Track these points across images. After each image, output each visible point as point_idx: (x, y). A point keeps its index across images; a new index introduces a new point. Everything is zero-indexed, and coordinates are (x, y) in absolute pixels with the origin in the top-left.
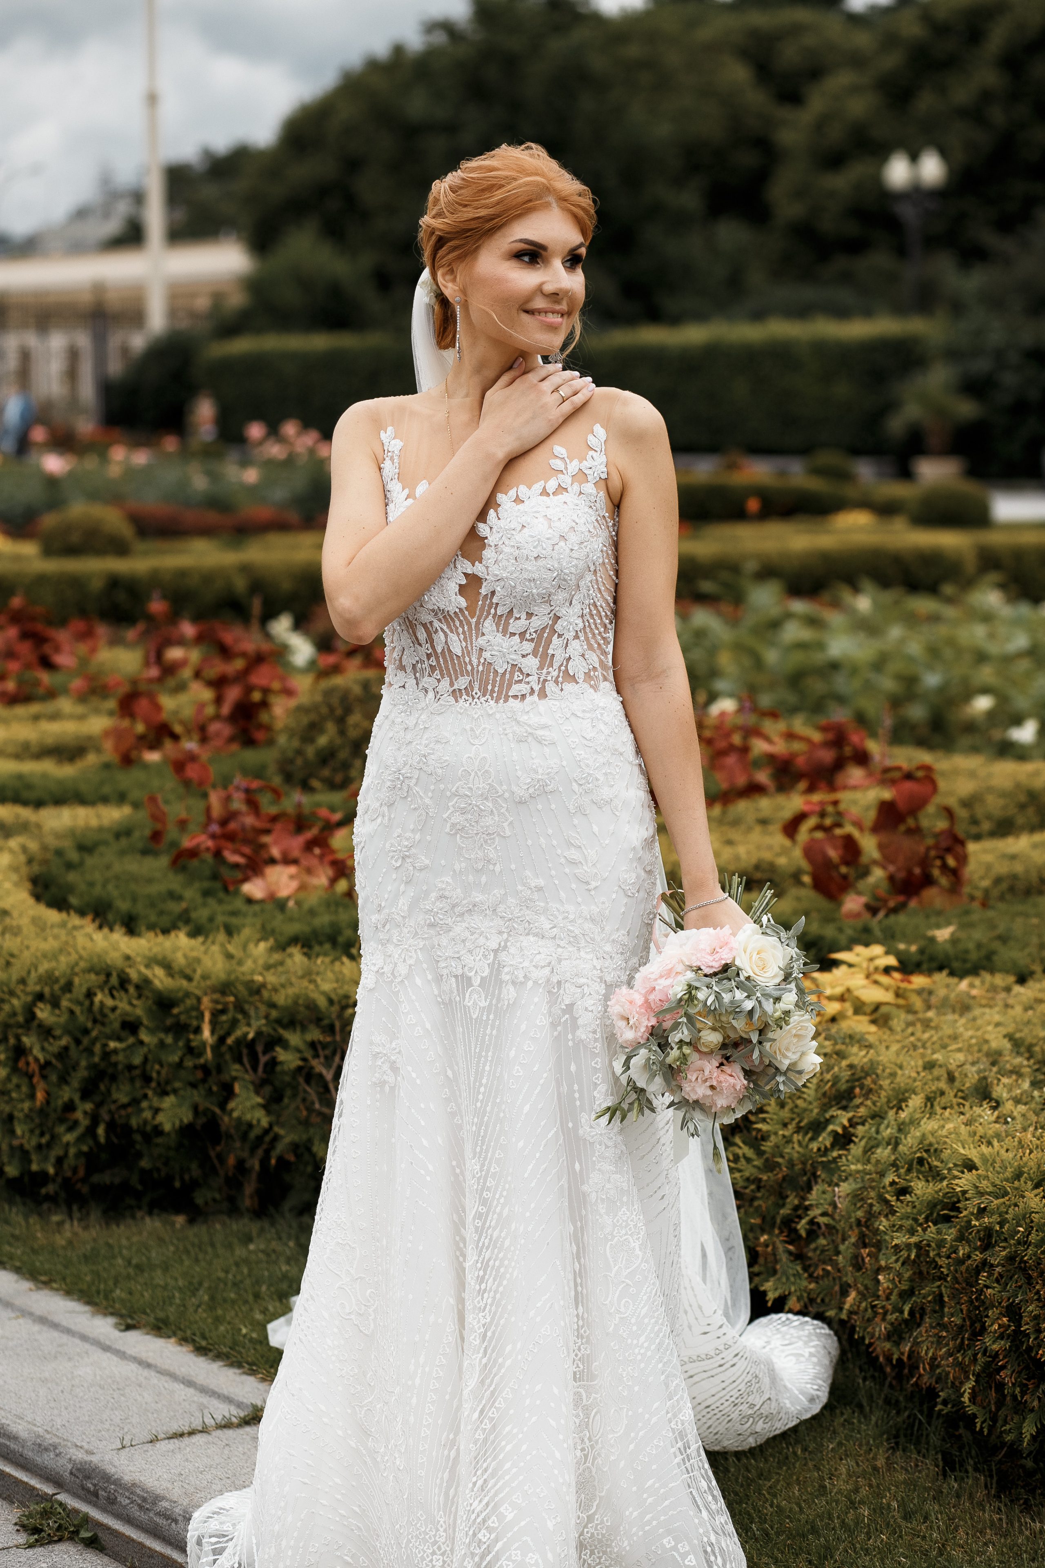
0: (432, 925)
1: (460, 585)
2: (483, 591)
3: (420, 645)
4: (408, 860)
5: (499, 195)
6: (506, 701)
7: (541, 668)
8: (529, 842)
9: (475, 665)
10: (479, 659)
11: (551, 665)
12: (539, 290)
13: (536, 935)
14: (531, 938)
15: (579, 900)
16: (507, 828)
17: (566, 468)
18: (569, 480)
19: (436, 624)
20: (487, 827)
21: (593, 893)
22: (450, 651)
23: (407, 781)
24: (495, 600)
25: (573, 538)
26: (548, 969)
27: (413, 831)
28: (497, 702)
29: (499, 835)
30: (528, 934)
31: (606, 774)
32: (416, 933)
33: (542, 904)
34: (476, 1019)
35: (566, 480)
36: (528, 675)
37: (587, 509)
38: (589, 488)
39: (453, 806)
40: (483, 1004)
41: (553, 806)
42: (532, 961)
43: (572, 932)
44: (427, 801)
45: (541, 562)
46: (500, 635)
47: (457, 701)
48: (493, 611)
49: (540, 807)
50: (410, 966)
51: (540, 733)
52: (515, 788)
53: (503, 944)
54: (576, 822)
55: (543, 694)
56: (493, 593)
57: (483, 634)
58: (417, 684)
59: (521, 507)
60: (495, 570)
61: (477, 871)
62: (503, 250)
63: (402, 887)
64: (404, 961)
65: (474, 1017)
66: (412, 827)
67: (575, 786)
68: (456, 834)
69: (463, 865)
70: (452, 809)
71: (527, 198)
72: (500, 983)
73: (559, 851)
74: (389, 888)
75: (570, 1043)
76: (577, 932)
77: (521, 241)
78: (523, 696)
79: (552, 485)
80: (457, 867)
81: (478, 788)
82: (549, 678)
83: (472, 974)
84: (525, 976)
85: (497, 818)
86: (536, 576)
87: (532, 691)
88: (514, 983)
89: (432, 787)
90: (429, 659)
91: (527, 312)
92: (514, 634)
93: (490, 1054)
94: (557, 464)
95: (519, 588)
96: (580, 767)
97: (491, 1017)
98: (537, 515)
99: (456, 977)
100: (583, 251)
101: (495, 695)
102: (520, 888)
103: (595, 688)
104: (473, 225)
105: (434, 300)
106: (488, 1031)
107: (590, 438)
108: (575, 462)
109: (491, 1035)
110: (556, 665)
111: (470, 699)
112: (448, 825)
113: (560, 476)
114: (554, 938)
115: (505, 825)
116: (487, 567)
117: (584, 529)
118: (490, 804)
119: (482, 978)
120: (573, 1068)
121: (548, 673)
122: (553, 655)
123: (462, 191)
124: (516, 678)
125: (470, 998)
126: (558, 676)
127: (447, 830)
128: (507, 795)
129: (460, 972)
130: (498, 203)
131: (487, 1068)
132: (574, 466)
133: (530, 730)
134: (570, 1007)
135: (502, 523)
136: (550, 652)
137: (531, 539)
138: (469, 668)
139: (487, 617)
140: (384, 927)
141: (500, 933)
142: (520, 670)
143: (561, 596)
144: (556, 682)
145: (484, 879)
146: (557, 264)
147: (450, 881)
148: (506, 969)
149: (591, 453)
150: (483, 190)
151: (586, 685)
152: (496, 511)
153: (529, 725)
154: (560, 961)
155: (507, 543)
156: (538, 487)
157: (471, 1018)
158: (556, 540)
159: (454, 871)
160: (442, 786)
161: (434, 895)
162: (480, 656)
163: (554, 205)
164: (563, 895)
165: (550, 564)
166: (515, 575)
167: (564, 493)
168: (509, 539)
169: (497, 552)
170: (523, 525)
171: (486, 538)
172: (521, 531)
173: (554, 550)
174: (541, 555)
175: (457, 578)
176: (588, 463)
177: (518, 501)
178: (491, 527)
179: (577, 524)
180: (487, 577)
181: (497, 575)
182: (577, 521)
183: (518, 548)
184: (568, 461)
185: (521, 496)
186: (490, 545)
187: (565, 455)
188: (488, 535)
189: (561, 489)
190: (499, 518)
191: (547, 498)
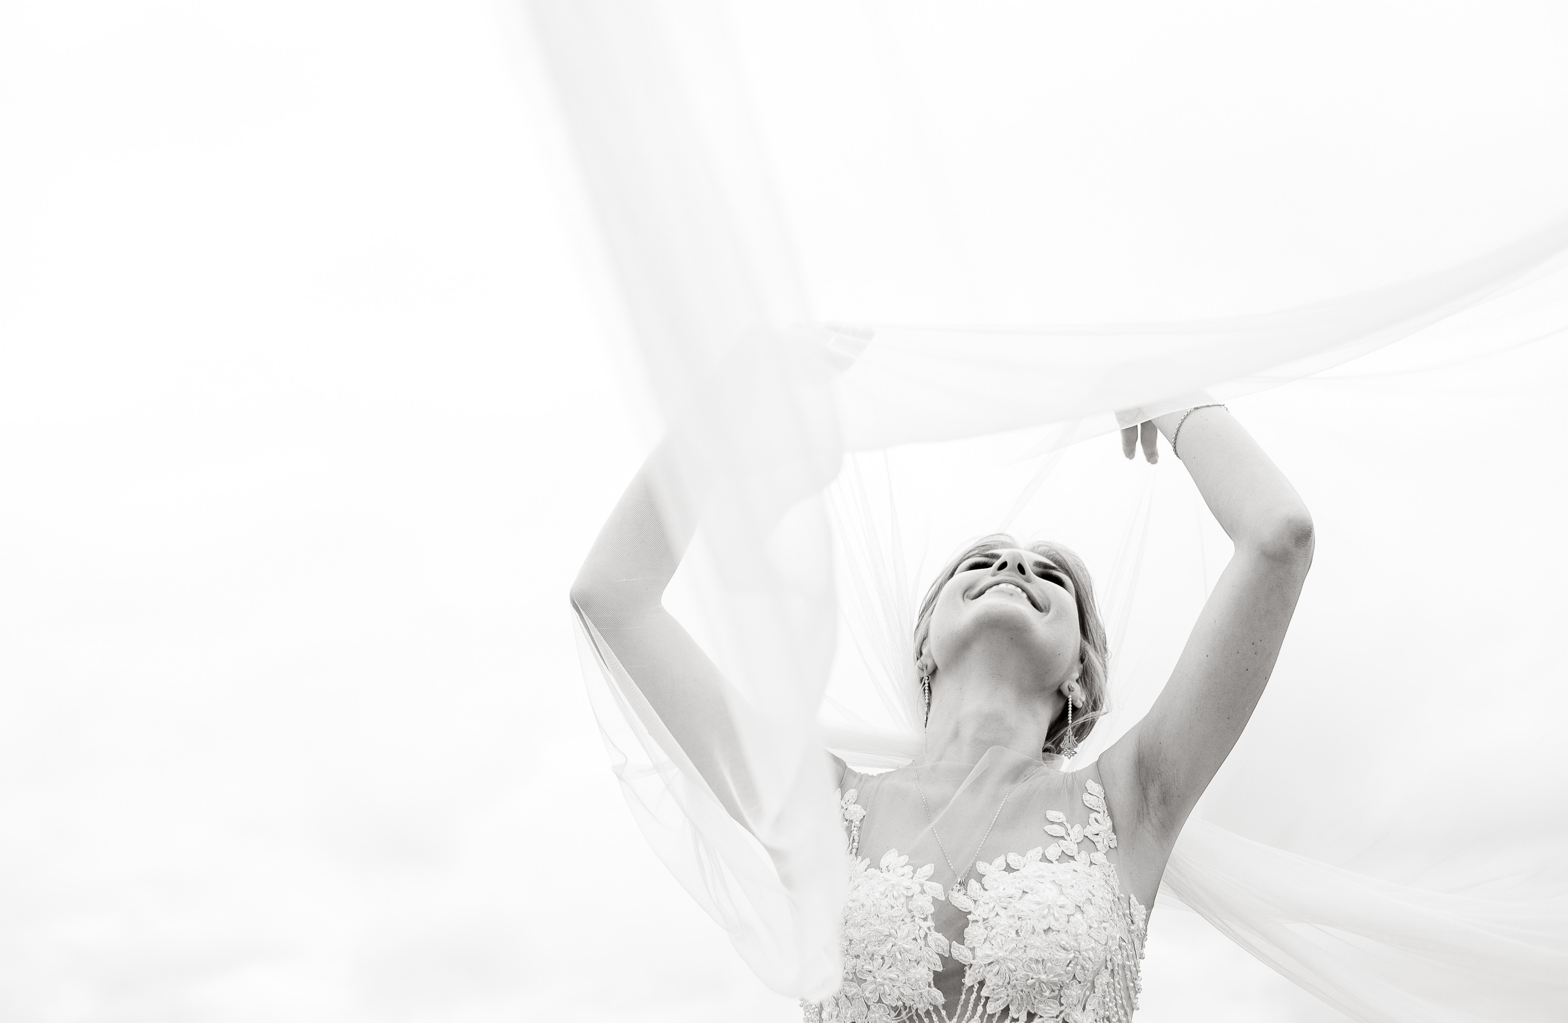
1: (935, 972)
2: (968, 981)
17: (1068, 834)
18: (1074, 847)
24: (984, 993)
25: (1091, 912)
35: (1070, 847)
38: (1099, 857)
45: (1052, 937)
48: (980, 1009)
56: (982, 984)
59: (1015, 873)
60: (984, 952)
79: (1053, 851)
86: (1046, 955)
94: (1056, 830)
95: (1020, 974)
98: (1042, 880)
107: (1086, 796)
108: (1078, 828)
113: (1062, 841)
116: (973, 949)
132: (1077, 832)
135: (991, 893)
137: (1036, 907)
139: (972, 1017)
143: (1074, 992)
149: (1094, 816)
152: (980, 881)
155: (1002, 912)
156: (1035, 853)
158: (1071, 909)
165: (1065, 939)
166: (1016, 955)
167: (1070, 861)
168: (1006, 908)
169: (986, 929)
170: (1024, 892)
171: (970, 913)
172: (1021, 898)
173: (1068, 922)
174: (1051, 927)
175: (929, 962)
176: (1094, 828)
177: (1009, 869)
178: (975, 901)
179: (1094, 896)
180: (972, 962)
181: (988, 956)
182: (1094, 892)
183: (1019, 918)
184: (1069, 826)
185: (1014, 864)
186: (975, 921)
187: (1064, 820)
188: (972, 908)
189: (1066, 857)
190: (985, 889)
191: (1050, 864)
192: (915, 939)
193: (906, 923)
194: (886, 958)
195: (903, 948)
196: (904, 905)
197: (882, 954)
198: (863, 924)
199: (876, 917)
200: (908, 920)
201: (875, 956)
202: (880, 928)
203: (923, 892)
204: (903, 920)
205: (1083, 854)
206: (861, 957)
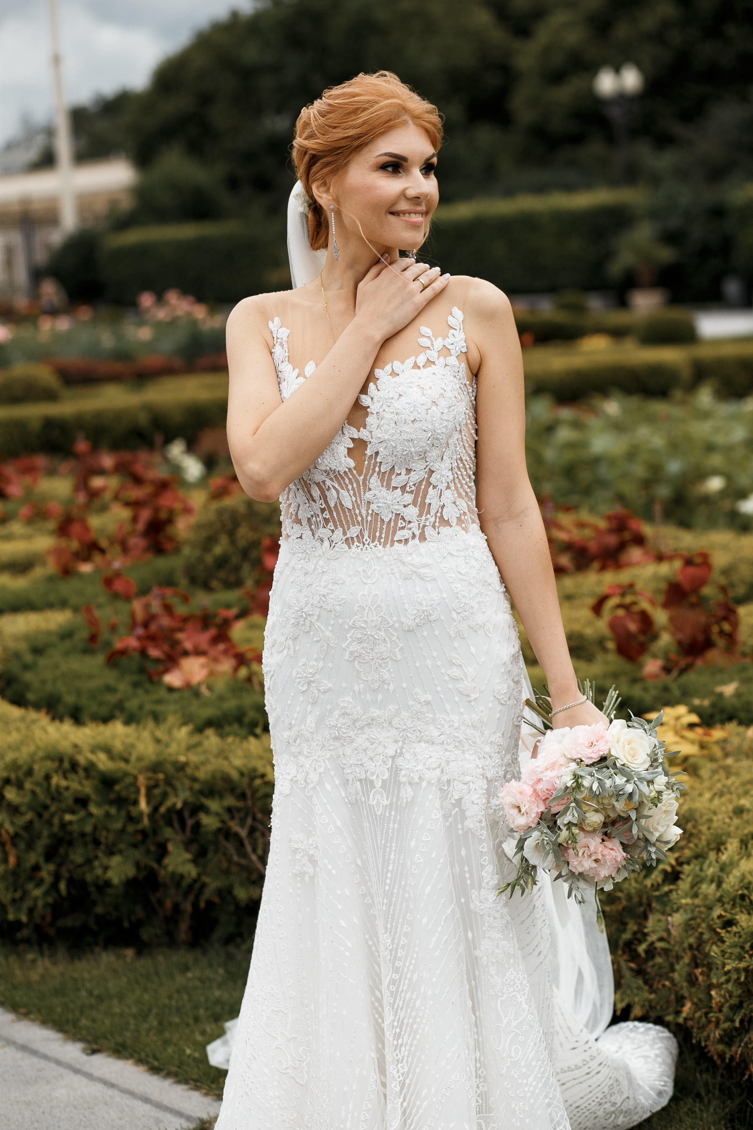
0: (336, 738)
1: (348, 449)
2: (369, 452)
3: (314, 501)
4: (313, 685)
5: (363, 117)
6: (392, 545)
7: (420, 515)
8: (418, 664)
9: (364, 516)
10: (367, 511)
11: (428, 512)
12: (403, 195)
13: (427, 742)
14: (423, 745)
15: (462, 710)
16: (398, 653)
17: (433, 345)
18: (436, 355)
19: (328, 483)
20: (381, 653)
21: (473, 703)
22: (342, 505)
23: (309, 618)
24: (379, 460)
25: (443, 403)
26: (439, 770)
27: (316, 660)
28: (384, 546)
29: (391, 659)
30: (420, 741)
31: (479, 602)
32: (324, 746)
33: (431, 716)
34: (380, 816)
35: (433, 355)
36: (410, 522)
37: (452, 378)
38: (453, 360)
39: (351, 637)
40: (386, 802)
41: (437, 633)
42: (425, 764)
43: (457, 737)
44: (328, 634)
45: (417, 425)
46: (384, 489)
47: (350, 548)
48: (377, 469)
49: (425, 634)
50: (320, 774)
51: (422, 571)
52: (403, 619)
53: (399, 751)
54: (456, 644)
55: (423, 538)
56: (377, 453)
57: (370, 489)
58: (313, 535)
59: (396, 379)
60: (377, 433)
61: (374, 691)
62: (370, 163)
63: (309, 708)
64: (315, 770)
65: (379, 813)
66: (315, 656)
67: (454, 615)
68: (354, 660)
69: (362, 686)
70: (350, 640)
71: (388, 118)
72: (399, 784)
73: (443, 670)
74: (298, 709)
75: (460, 832)
76: (461, 737)
77: (386, 154)
78: (407, 541)
79: (421, 360)
80: (356, 688)
81: (372, 621)
82: (428, 524)
83: (374, 778)
84: (420, 778)
85: (389, 645)
86: (413, 437)
87: (414, 536)
88: (410, 784)
89: (332, 622)
90: (322, 513)
91: (393, 213)
92: (395, 488)
93: (394, 844)
94: (425, 342)
95: (399, 448)
96: (458, 598)
97: (393, 813)
98: (411, 385)
99: (360, 780)
100: (435, 160)
101: (382, 540)
102: (411, 703)
103: (466, 530)
104: (343, 143)
105: (307, 209)
106: (391, 826)
107: (450, 318)
108: (440, 340)
109: (393, 828)
110: (433, 512)
111: (361, 545)
112: (347, 653)
113: (428, 351)
114: (443, 743)
115: (397, 650)
116: (371, 432)
117: (450, 394)
118: (383, 634)
119: (383, 781)
120: (463, 852)
121: (427, 519)
122: (430, 504)
123: (331, 115)
124: (399, 525)
125: (374, 798)
126: (435, 522)
127: (347, 657)
128: (397, 625)
129: (363, 776)
130: (364, 123)
131: (392, 857)
132: (439, 343)
133: (413, 569)
134: (459, 801)
135: (381, 394)
136: (427, 501)
137: (407, 406)
138: (359, 518)
139: (372, 475)
140: (295, 741)
141: (396, 742)
142: (403, 518)
143: (434, 453)
144: (434, 526)
145: (380, 697)
146: (416, 172)
147: (351, 700)
148: (403, 773)
149: (452, 331)
150: (349, 113)
151: (458, 528)
152: (375, 384)
153: (413, 565)
154: (448, 762)
155: (387, 409)
156: (410, 362)
157: (376, 815)
158: (429, 405)
159: (354, 692)
160: (340, 621)
161: (337, 713)
162: (368, 508)
163: (410, 122)
164: (448, 707)
165: (425, 425)
166: (395, 437)
167: (432, 365)
168: (389, 406)
169: (378, 419)
170: (400, 394)
171: (369, 407)
172: (398, 399)
173: (427, 414)
174: (417, 418)
175: (344, 442)
176: (451, 340)
177: (393, 374)
178: (372, 398)
179: (445, 391)
180: (371, 440)
181: (379, 438)
182: (445, 389)
183: (397, 414)
184: (433, 339)
185: (396, 370)
186: (372, 413)
187: (431, 334)
188: (370, 405)
189: (430, 363)
190: (378, 390)
191: (419, 371)
205: (442, 359)
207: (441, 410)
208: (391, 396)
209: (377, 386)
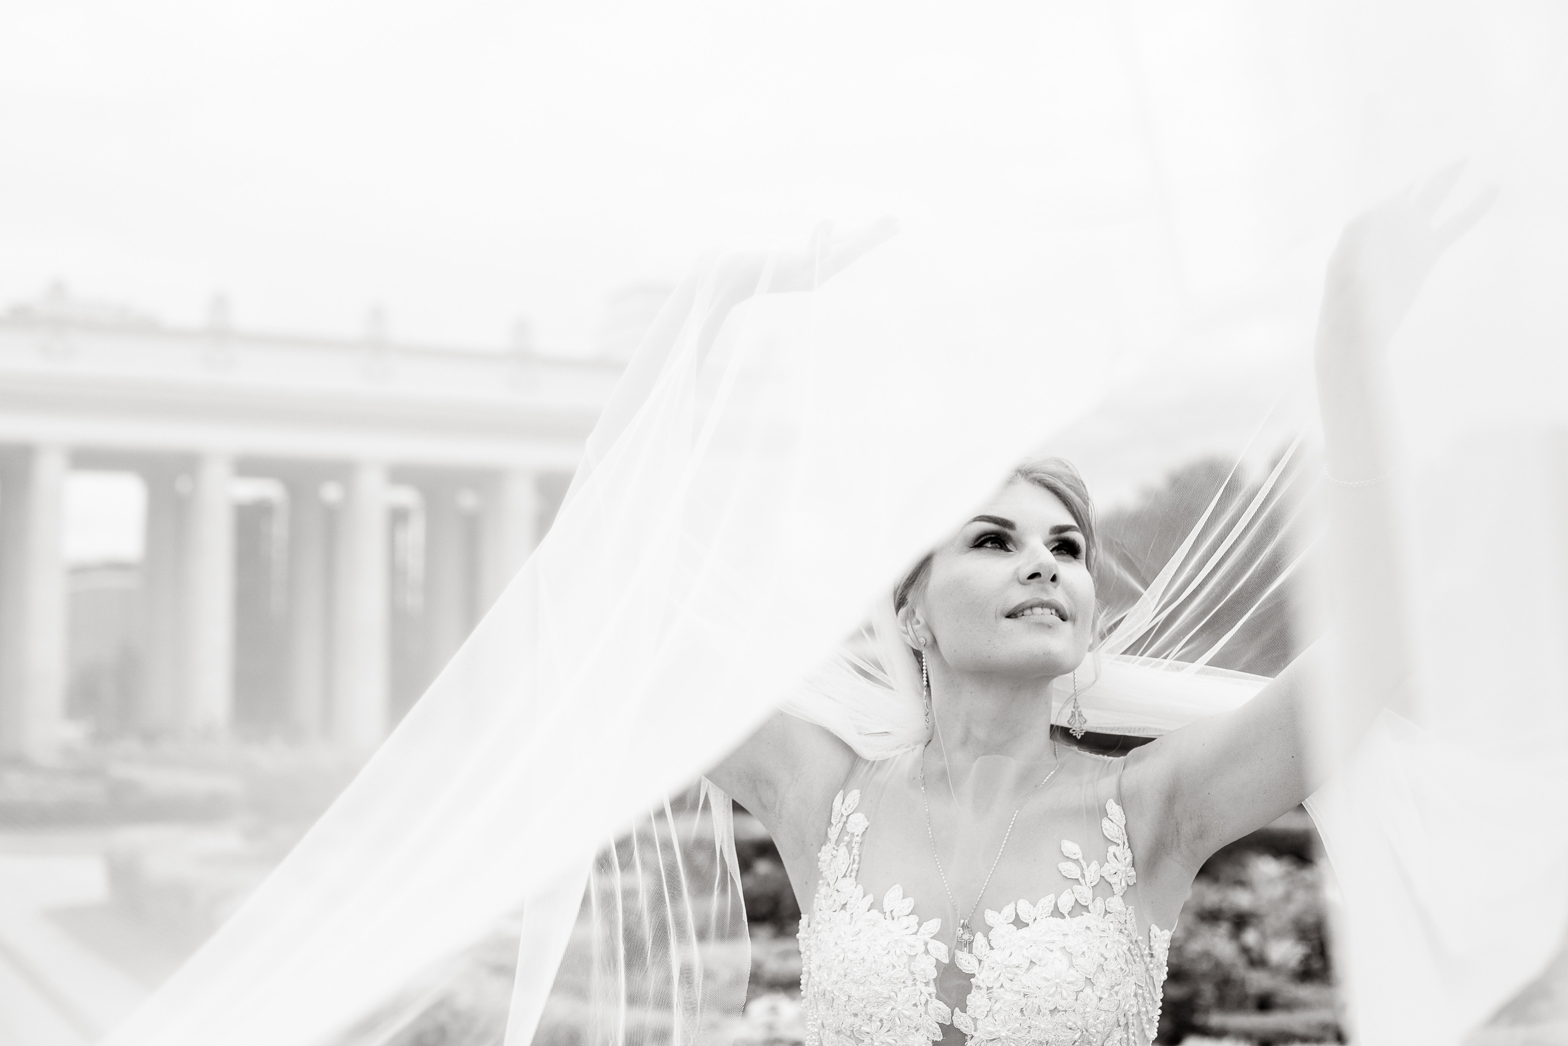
17: (1083, 876)
18: (1089, 894)
25: (1103, 982)
35: (1084, 893)
37: (1117, 936)
38: (1116, 903)
45: (1058, 1017)
59: (1024, 932)
60: (986, 1024)
79: (1065, 901)
86: (1050, 1037)
94: (1070, 870)
98: (1051, 946)
107: (1107, 825)
108: (1095, 865)
113: (1076, 887)
116: (975, 1020)
117: (1115, 966)
132: (1093, 872)
135: (996, 955)
137: (1043, 984)
149: (1112, 849)
152: (986, 936)
155: (1007, 985)
156: (1046, 903)
158: (1081, 984)
165: (1072, 1019)
166: (1019, 1035)
167: (1083, 913)
168: (1011, 980)
169: (990, 999)
170: (1031, 961)
171: (973, 976)
172: (1028, 969)
173: (1076, 999)
174: (1058, 1007)
175: (928, 1031)
176: (1111, 866)
177: (1019, 923)
178: (980, 961)
179: (1106, 959)
180: (973, 1033)
181: (991, 1033)
182: (1106, 955)
183: (1025, 995)
184: (1085, 865)
185: (1023, 917)
186: (978, 987)
187: (1080, 856)
188: (976, 972)
189: (1079, 908)
190: (992, 948)
191: (1062, 921)
192: (915, 1005)
193: (907, 986)
194: (885, 1022)
195: (902, 1014)
196: (907, 965)
197: (881, 1016)
198: (863, 981)
199: (875, 975)
200: (909, 982)
201: (873, 1018)
202: (880, 990)
203: (927, 952)
204: (904, 982)
205: (1099, 901)
206: (860, 1016)
207: (1099, 994)
208: (1016, 963)
209: (989, 941)
